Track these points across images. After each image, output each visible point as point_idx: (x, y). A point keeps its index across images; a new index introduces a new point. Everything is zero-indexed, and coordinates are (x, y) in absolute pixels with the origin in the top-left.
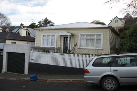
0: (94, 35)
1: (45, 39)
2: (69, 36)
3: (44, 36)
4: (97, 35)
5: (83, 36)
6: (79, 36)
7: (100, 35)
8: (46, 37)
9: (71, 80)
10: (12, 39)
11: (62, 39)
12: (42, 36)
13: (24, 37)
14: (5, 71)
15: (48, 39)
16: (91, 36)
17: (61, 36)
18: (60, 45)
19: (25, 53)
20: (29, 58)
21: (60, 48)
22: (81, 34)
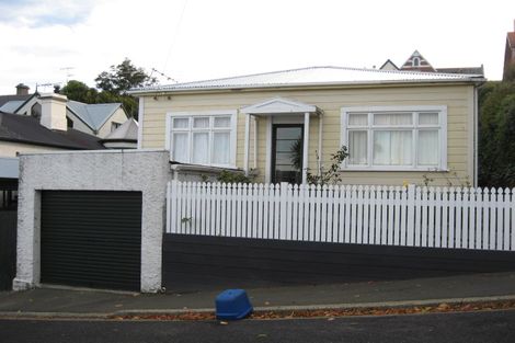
0: (409, 114)
1: (186, 134)
2: (307, 117)
3: (176, 120)
4: (422, 114)
5: (357, 120)
6: (344, 117)
7: (435, 114)
8: (190, 127)
9: (443, 303)
10: (20, 138)
11: (265, 133)
12: (169, 122)
13: (59, 132)
14: (30, 281)
15: (195, 135)
16: (394, 118)
17: (259, 117)
18: (258, 161)
19: (140, 193)
20: (165, 212)
21: (256, 172)
22: (349, 109)
